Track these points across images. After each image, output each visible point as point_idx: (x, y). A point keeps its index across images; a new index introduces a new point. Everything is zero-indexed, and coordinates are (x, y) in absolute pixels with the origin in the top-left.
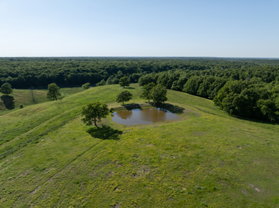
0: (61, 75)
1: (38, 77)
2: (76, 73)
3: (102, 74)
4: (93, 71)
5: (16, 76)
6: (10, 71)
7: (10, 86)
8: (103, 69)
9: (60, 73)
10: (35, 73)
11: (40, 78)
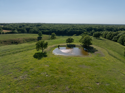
0: (66, 30)
1: (57, 31)
2: (72, 30)
3: (84, 31)
4: (80, 29)
5: (49, 30)
6: (48, 28)
7: (41, 33)
8: (85, 28)
9: (65, 30)
10: (56, 29)
11: (58, 31)
